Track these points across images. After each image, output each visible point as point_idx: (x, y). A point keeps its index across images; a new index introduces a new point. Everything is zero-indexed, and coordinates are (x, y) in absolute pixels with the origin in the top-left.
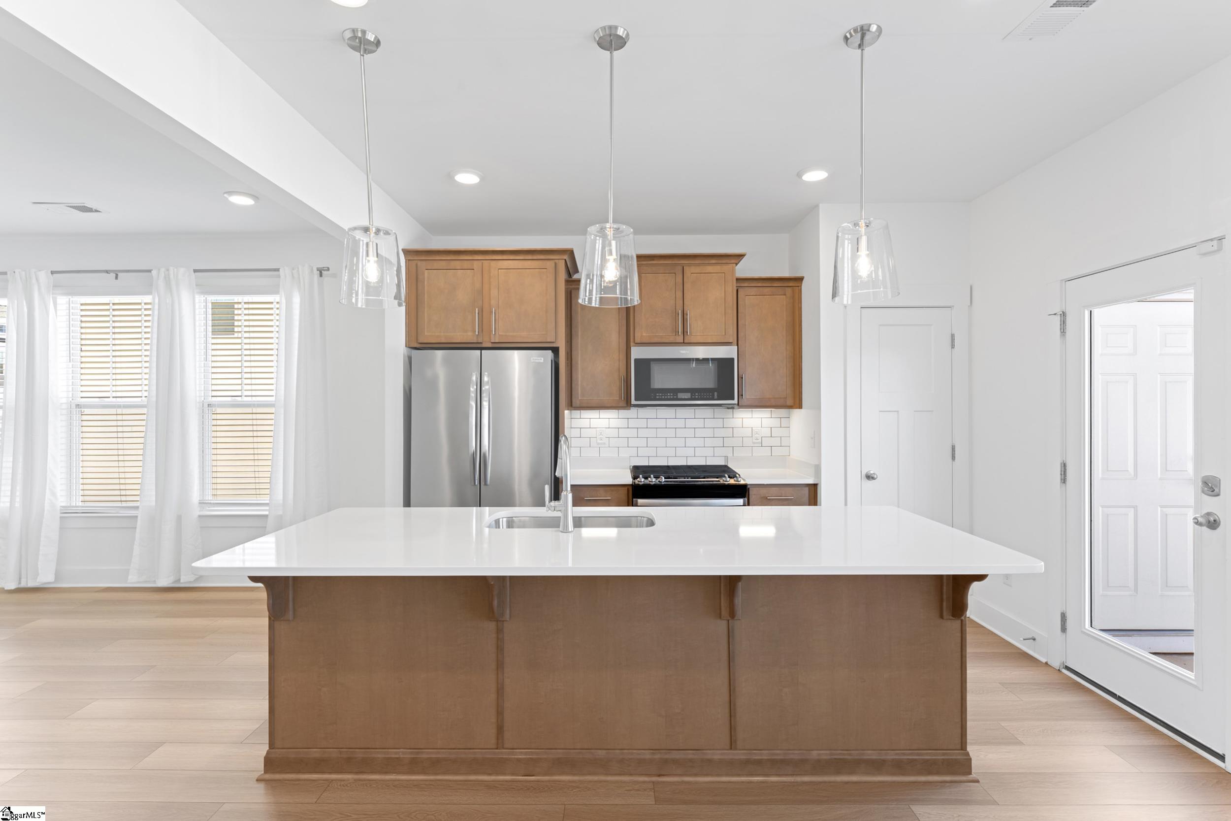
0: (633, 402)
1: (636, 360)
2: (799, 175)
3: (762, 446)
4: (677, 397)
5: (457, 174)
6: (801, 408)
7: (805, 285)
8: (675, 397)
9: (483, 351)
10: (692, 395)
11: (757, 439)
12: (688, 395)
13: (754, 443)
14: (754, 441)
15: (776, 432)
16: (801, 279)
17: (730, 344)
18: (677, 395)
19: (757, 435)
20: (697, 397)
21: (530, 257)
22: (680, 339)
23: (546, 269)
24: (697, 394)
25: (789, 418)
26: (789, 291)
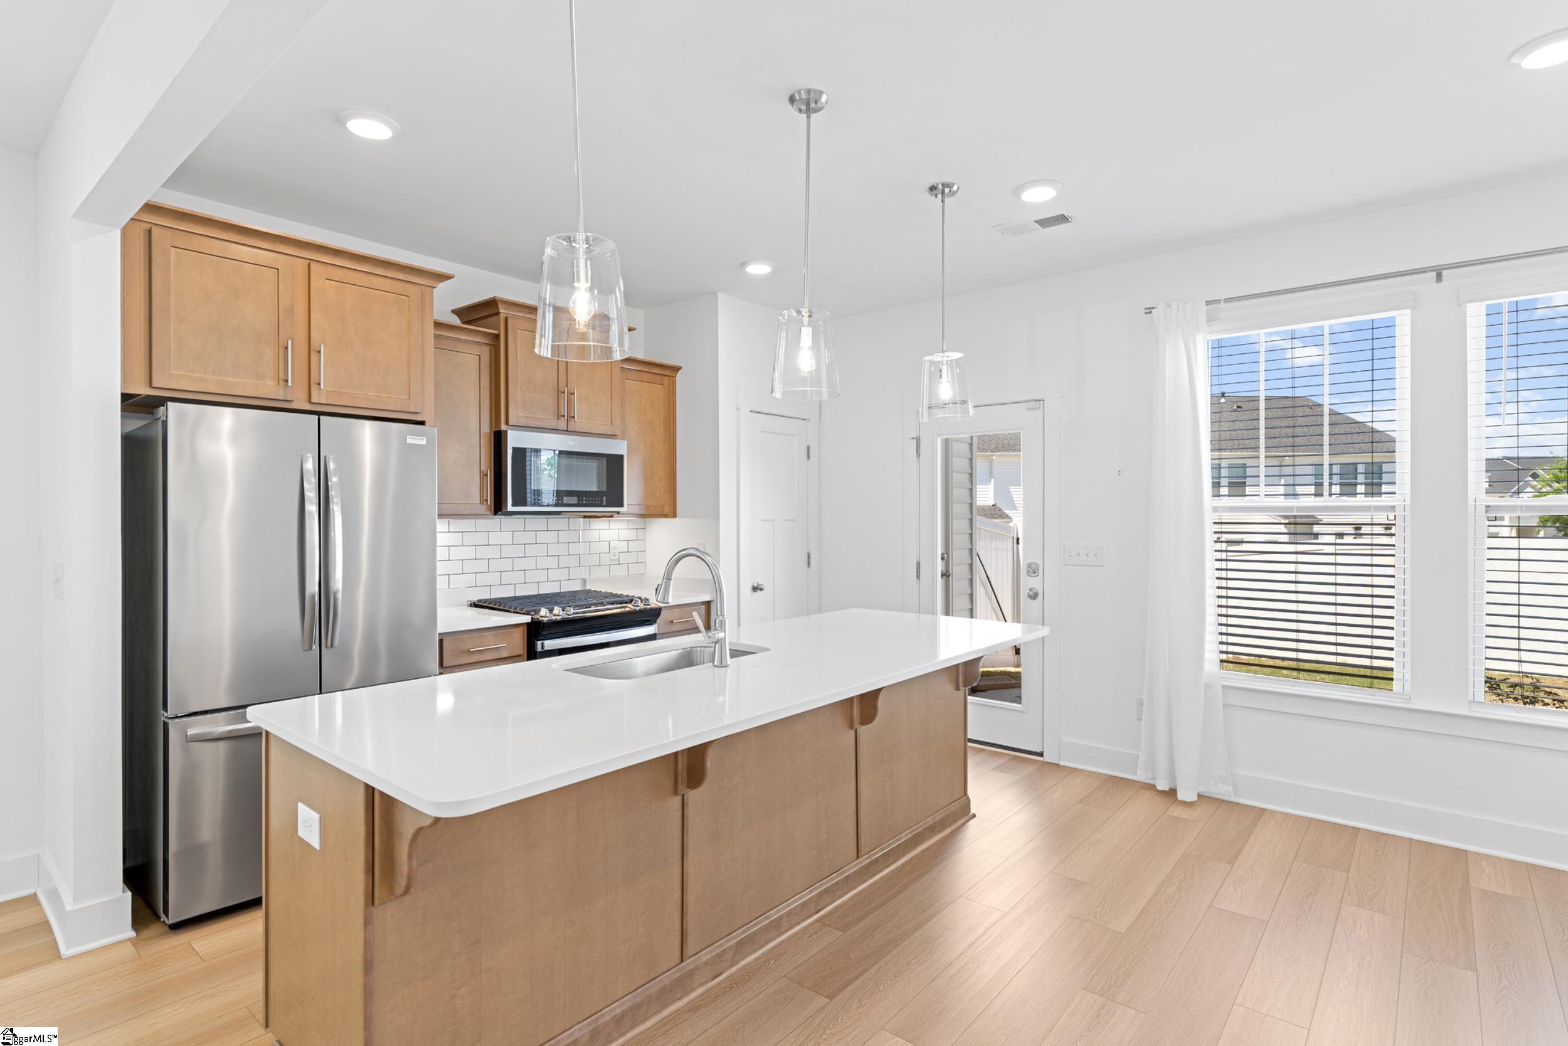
0: (510, 508)
1: (514, 449)
2: (743, 265)
3: (619, 564)
4: (563, 501)
5: (352, 119)
6: (676, 517)
7: (679, 376)
8: (560, 502)
9: (321, 417)
10: (579, 500)
11: (615, 555)
12: (574, 500)
13: (611, 560)
14: (613, 558)
15: (634, 546)
16: (677, 369)
17: (614, 437)
18: (562, 500)
19: (614, 551)
20: (584, 502)
21: (380, 271)
22: (562, 424)
23: (408, 296)
24: (584, 499)
25: (645, 528)
26: (666, 379)
